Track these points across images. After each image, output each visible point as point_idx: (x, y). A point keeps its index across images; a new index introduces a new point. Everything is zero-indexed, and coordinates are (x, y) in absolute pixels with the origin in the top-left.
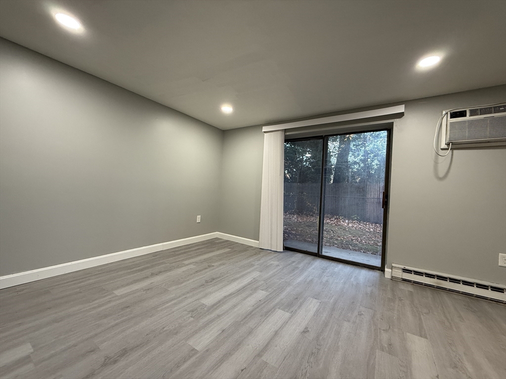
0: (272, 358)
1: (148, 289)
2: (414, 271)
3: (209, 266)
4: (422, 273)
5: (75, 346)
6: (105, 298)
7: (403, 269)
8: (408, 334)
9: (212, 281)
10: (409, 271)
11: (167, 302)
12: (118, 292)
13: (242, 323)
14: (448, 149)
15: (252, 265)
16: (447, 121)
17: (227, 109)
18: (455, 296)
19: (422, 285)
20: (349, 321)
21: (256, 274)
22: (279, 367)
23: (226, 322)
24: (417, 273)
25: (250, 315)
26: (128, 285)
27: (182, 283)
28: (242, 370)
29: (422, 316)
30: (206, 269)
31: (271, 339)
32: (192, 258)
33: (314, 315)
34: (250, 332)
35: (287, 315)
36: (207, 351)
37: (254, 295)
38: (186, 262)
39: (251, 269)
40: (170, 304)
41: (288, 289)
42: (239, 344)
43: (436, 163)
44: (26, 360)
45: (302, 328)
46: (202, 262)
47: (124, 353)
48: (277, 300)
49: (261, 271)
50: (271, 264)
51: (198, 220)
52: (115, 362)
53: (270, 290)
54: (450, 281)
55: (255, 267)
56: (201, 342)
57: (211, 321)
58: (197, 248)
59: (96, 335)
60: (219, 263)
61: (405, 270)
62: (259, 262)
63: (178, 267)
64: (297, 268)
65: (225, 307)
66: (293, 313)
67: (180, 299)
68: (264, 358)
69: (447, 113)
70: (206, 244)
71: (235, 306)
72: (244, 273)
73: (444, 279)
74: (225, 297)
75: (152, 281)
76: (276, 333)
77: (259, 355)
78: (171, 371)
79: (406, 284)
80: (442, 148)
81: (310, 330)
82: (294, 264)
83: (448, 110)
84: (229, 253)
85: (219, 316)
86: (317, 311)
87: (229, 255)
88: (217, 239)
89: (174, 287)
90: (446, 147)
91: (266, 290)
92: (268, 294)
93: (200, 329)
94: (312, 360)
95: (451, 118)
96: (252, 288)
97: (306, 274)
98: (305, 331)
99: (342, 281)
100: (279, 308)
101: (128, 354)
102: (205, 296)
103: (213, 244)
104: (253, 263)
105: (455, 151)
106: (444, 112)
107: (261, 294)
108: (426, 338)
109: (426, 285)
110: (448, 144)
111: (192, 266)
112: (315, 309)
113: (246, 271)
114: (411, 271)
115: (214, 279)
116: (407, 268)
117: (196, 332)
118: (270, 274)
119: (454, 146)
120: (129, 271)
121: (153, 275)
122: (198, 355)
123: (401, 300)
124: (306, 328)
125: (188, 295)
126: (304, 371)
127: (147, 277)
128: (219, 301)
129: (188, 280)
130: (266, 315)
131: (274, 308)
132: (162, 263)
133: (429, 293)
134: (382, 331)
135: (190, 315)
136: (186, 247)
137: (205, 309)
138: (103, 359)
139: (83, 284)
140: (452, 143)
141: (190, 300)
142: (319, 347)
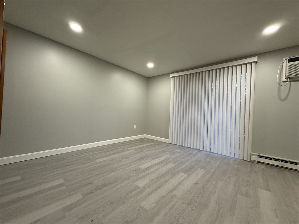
0: (178, 193)
1: (112, 160)
2: (266, 157)
3: (142, 151)
4: (271, 158)
5: (82, 181)
6: (92, 163)
7: (258, 156)
8: (259, 189)
9: (144, 158)
10: (263, 157)
11: (122, 166)
12: (98, 160)
13: (161, 177)
14: (287, 82)
15: (166, 152)
16: (286, 64)
17: (150, 65)
18: (294, 172)
19: (271, 165)
20: (222, 180)
21: (168, 156)
22: (182, 197)
23: (153, 176)
24: (267, 158)
25: (165, 174)
26: (102, 157)
27: (128, 158)
28: (163, 197)
29: (269, 181)
30: (140, 152)
31: (178, 185)
32: (132, 147)
33: (202, 176)
34: (166, 181)
35: (186, 175)
36: (144, 188)
37: (167, 165)
38: (130, 149)
39: (165, 153)
40: (123, 167)
41: (186, 164)
42: (161, 186)
43: (279, 90)
44: (62, 185)
45: (195, 181)
46: (138, 149)
47: (105, 185)
48: (180, 168)
49: (171, 155)
50: (177, 151)
51: (135, 128)
52: (101, 188)
53: (176, 163)
54: (290, 163)
55: (167, 152)
56: (141, 184)
57: (146, 175)
58: (135, 142)
59: (90, 177)
60: (147, 150)
61: (259, 156)
62: (170, 150)
63: (126, 151)
64: (192, 154)
65: (152, 170)
66: (189, 175)
67: (128, 165)
68: (174, 193)
69: (286, 60)
70: (139, 140)
71: (157, 170)
72: (161, 155)
73: (286, 162)
74: (152, 165)
75: (113, 157)
76: (180, 183)
77: (171, 191)
78: (127, 194)
79: (260, 164)
80: (283, 81)
81: (199, 183)
82: (190, 152)
83: (286, 58)
84: (152, 145)
85: (149, 174)
86: (203, 175)
87: (152, 146)
88: (145, 138)
89: (124, 160)
90: (286, 80)
91: (174, 163)
92: (175, 165)
93: (140, 179)
94: (200, 196)
95: (289, 62)
96: (166, 162)
97: (197, 157)
98: (197, 183)
99: (219, 161)
100: (181, 172)
101: (106, 186)
102: (141, 164)
103: (142, 141)
104: (166, 150)
105: (292, 83)
106: (284, 59)
107: (171, 165)
108: (270, 191)
109: (274, 166)
110: (287, 79)
111: (133, 151)
112: (202, 174)
113: (162, 154)
114: (264, 157)
115: (145, 157)
116: (261, 155)
117: (138, 180)
118: (176, 156)
119: (291, 79)
120: (102, 151)
121: (113, 154)
122: (140, 189)
123: (256, 172)
124: (197, 182)
125: (132, 164)
126: (196, 200)
127: (111, 155)
128: (149, 167)
129: (132, 157)
130: (174, 175)
131: (178, 172)
132: (117, 149)
133: (275, 170)
134: (243, 186)
135: (134, 172)
136: (129, 142)
137: (142, 170)
138: (96, 187)
139: (81, 156)
140: (290, 77)
141: (133, 166)
142: (204, 191)
